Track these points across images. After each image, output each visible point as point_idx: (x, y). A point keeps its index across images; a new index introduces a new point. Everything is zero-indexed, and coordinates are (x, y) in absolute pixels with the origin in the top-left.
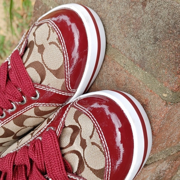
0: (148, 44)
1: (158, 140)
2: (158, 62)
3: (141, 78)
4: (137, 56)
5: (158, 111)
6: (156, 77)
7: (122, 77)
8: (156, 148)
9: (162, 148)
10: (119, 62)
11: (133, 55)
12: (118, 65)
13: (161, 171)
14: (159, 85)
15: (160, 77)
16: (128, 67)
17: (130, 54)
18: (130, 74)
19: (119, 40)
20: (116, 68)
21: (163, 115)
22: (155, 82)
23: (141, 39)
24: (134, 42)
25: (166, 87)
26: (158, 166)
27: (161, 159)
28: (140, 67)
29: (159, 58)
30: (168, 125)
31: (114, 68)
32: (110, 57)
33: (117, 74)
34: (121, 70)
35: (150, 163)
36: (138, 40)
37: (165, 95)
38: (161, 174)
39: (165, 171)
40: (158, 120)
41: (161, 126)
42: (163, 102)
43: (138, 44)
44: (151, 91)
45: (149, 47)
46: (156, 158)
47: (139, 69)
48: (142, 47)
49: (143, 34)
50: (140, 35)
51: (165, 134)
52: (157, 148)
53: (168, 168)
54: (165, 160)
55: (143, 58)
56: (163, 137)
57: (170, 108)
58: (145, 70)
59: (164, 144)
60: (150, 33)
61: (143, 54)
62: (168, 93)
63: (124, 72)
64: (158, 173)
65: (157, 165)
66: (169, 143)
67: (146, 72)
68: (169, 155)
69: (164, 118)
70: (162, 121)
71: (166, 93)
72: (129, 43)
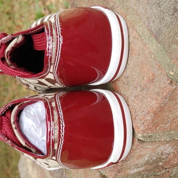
0: (167, 14)
1: (158, 119)
2: (172, 36)
3: (154, 50)
4: (155, 26)
5: (161, 88)
6: (167, 52)
7: (137, 47)
8: (156, 127)
9: (164, 129)
10: (138, 30)
11: (152, 24)
12: (135, 33)
13: (164, 153)
14: (168, 61)
15: (170, 53)
16: (145, 36)
17: (149, 23)
18: (145, 44)
19: (142, 6)
20: (134, 35)
21: (165, 94)
22: (165, 57)
23: (162, 8)
24: (155, 10)
25: (174, 64)
26: (160, 147)
27: (163, 140)
28: (155, 38)
29: (174, 32)
30: (172, 106)
31: (132, 36)
32: (131, 23)
33: (133, 42)
34: (138, 39)
35: (149, 141)
36: (159, 9)
37: (172, 73)
38: (163, 156)
39: (169, 154)
40: (160, 98)
41: (162, 105)
42: (168, 80)
43: (158, 13)
44: (160, 66)
45: (167, 18)
46: (157, 138)
47: (154, 41)
48: (161, 17)
49: (165, 2)
50: (161, 4)
51: (168, 115)
52: (158, 128)
53: (173, 153)
54: (168, 142)
55: (160, 29)
56: (166, 117)
57: (174, 88)
58: (159, 43)
59: (167, 125)
60: (171, 2)
61: (160, 24)
62: (175, 71)
63: (140, 42)
64: (160, 154)
65: (157, 145)
66: (174, 126)
67: (159, 45)
68: (174, 139)
69: (166, 98)
70: (164, 100)
71: (173, 71)
72: (150, 11)
